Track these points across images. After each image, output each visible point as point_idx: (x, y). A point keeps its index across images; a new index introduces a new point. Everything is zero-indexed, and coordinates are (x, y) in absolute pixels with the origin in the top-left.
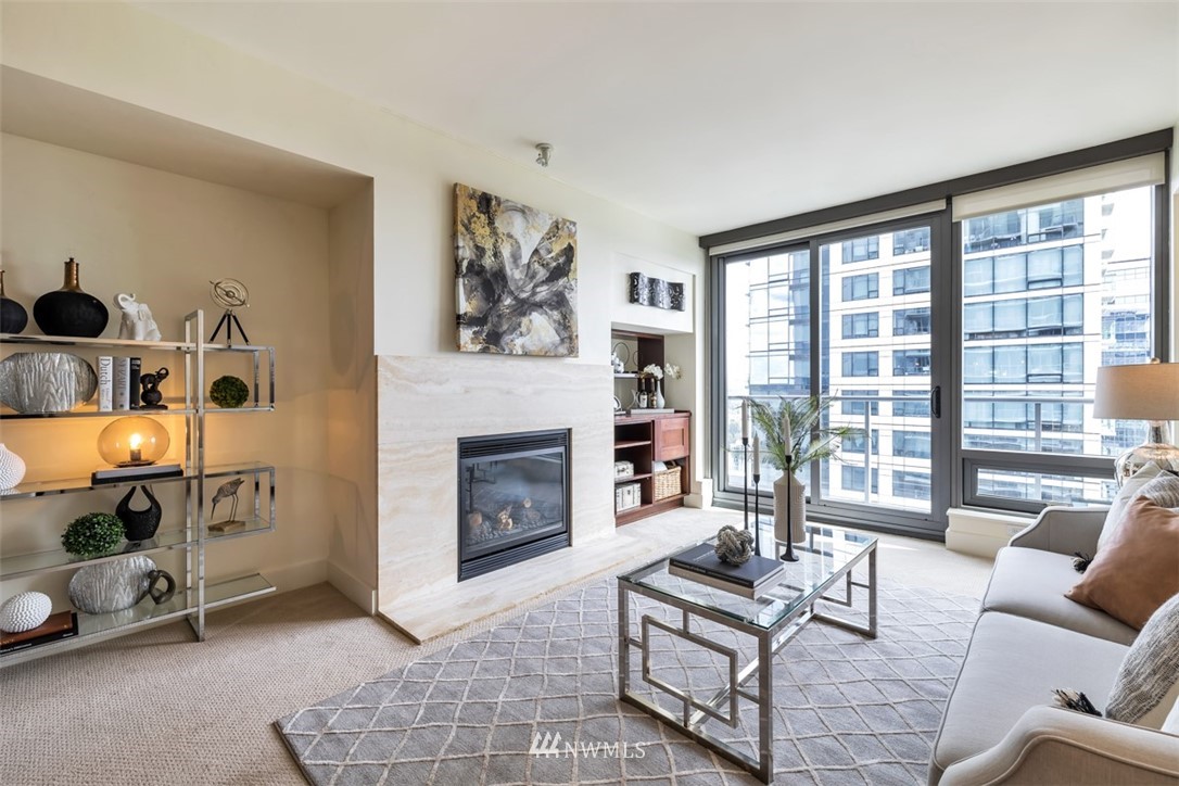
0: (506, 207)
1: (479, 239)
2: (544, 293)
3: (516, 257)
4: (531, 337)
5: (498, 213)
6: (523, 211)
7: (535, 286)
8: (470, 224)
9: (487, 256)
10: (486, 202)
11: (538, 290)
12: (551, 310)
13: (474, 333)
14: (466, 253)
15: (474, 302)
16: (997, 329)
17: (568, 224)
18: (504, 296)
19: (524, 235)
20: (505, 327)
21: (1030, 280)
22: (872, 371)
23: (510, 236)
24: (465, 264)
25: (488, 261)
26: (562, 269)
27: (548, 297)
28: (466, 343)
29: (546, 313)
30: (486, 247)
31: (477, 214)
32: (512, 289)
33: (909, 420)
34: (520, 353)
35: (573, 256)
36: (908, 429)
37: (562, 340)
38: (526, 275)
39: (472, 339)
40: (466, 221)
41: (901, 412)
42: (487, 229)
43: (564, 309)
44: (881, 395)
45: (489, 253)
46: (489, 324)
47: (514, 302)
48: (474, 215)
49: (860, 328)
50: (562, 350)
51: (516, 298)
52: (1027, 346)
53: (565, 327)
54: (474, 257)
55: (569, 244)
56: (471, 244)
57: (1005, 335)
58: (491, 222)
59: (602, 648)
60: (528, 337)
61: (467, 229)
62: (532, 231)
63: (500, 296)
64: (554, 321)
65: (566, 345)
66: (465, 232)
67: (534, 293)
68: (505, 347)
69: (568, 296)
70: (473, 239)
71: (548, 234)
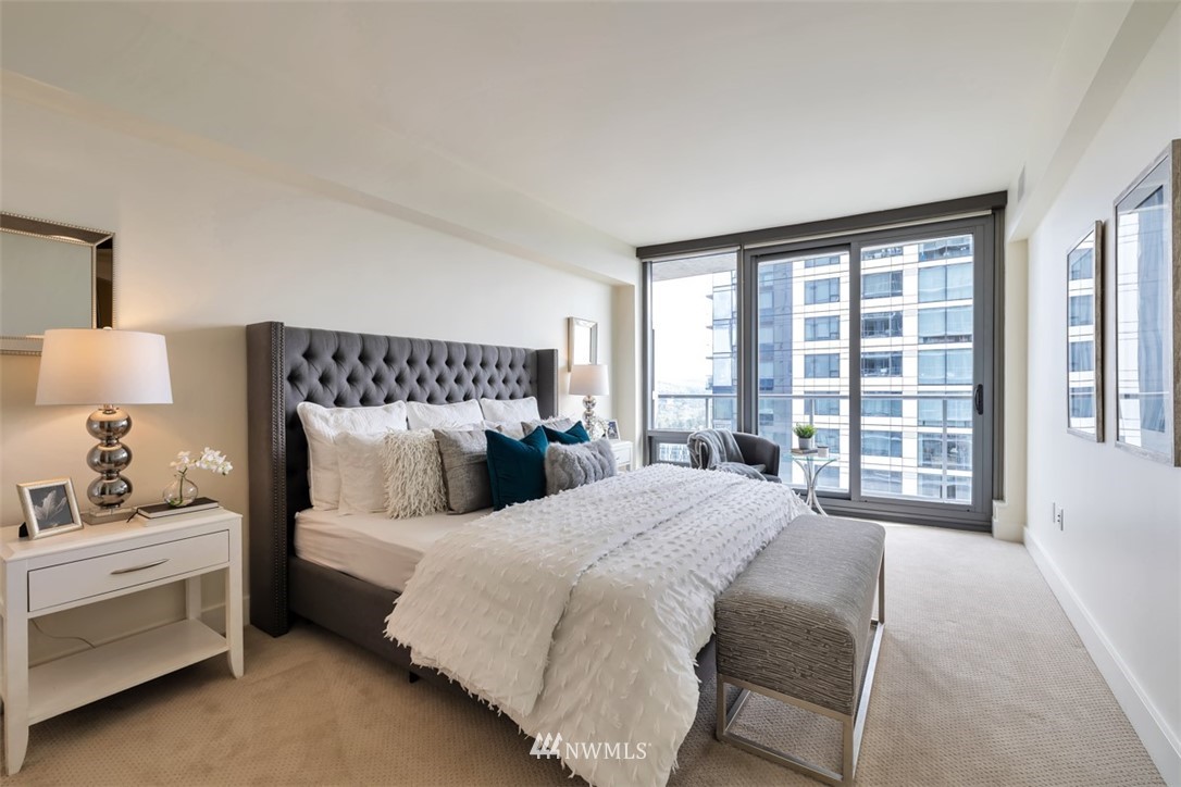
22: (833, 372)
49: (823, 330)
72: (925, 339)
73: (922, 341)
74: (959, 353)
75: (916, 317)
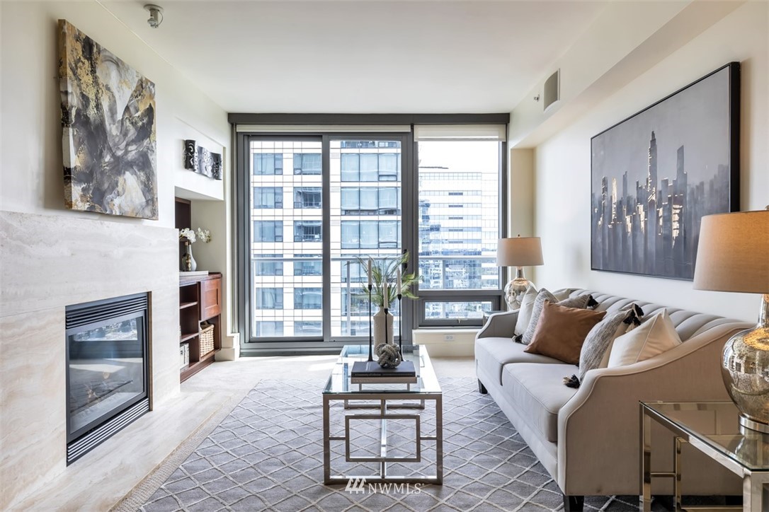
0: (105, 56)
1: (84, 86)
2: (134, 152)
3: (113, 111)
4: (126, 197)
5: (98, 62)
6: (117, 63)
7: (127, 145)
8: (77, 69)
9: (91, 107)
10: (88, 46)
11: (130, 148)
12: (139, 171)
13: (83, 190)
14: (74, 101)
15: (81, 155)
16: (362, 208)
17: (149, 83)
18: (105, 152)
19: (120, 88)
20: (106, 186)
21: (380, 174)
22: (277, 238)
23: (108, 89)
24: (73, 112)
25: (92, 112)
26: (145, 130)
27: (136, 156)
28: (77, 200)
29: (136, 174)
30: (90, 97)
31: (82, 59)
32: (111, 144)
33: (306, 278)
34: (118, 214)
35: (153, 118)
36: (305, 286)
37: (147, 202)
38: (121, 132)
39: (81, 196)
40: (74, 65)
41: (299, 272)
42: (90, 77)
43: (148, 171)
44: (285, 257)
45: (93, 104)
46: (94, 182)
47: (112, 159)
48: (79, 60)
49: (270, 200)
50: (148, 212)
51: (113, 155)
52: (379, 221)
53: (148, 188)
54: (81, 107)
55: (150, 105)
56: (78, 92)
57: (367, 213)
58: (93, 71)
59: (276, 465)
60: (123, 196)
61: (75, 74)
62: (124, 86)
63: (102, 152)
64: (141, 182)
65: (150, 207)
66: (73, 76)
67: (127, 152)
68: (107, 206)
69: (151, 158)
70: (79, 86)
71: (135, 91)
72: (346, 211)
73: (344, 213)
74: (369, 223)
75: (339, 193)
